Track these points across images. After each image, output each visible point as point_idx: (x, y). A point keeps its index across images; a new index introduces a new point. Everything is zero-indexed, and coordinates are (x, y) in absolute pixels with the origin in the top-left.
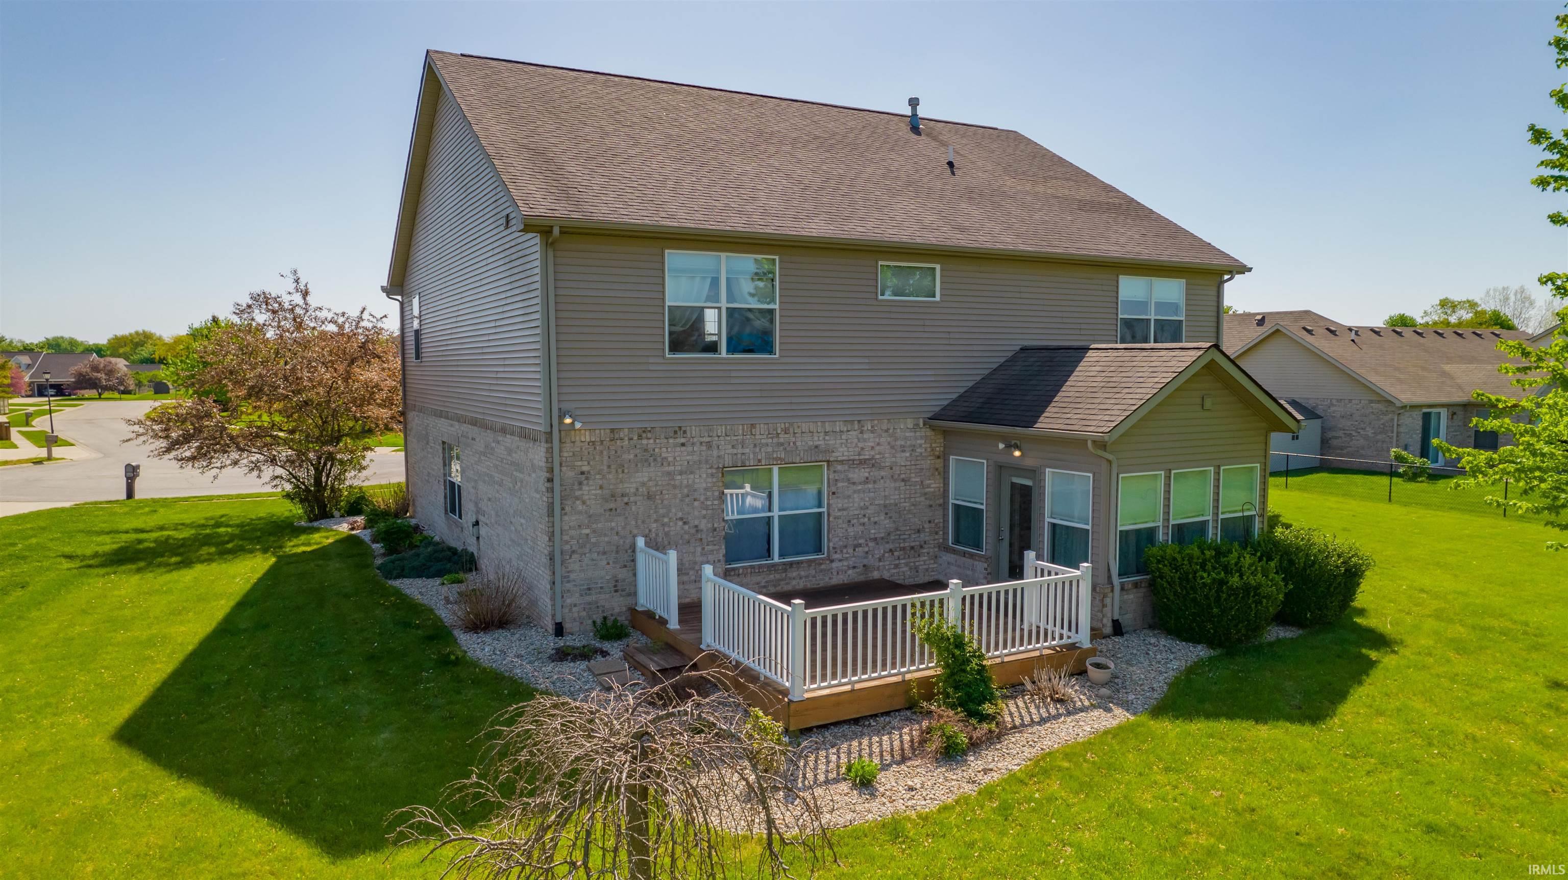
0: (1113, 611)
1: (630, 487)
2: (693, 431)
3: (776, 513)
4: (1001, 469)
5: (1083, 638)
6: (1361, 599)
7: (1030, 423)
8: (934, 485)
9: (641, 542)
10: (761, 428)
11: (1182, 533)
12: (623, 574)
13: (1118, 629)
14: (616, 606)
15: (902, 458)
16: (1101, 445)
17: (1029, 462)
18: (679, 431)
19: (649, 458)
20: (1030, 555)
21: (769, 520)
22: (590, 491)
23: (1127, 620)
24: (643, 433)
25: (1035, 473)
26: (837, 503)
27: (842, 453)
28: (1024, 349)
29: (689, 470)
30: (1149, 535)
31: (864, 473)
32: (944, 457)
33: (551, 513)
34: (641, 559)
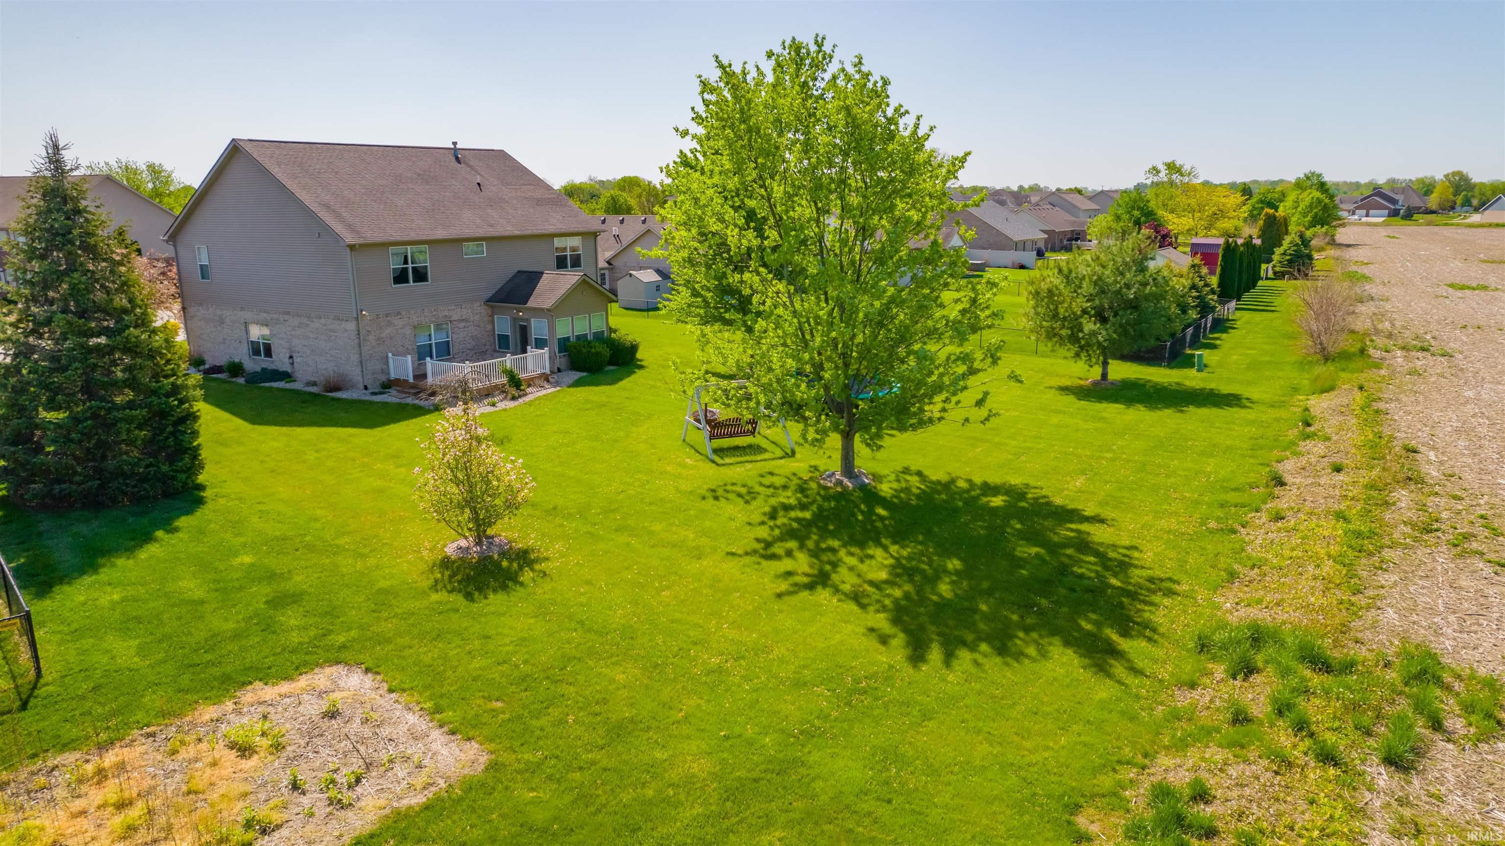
0: (557, 364)
1: (384, 335)
2: (403, 313)
3: (433, 342)
4: (515, 320)
5: (548, 371)
6: (639, 355)
7: (526, 303)
8: (489, 327)
9: (390, 355)
10: (426, 310)
11: (578, 337)
12: (385, 367)
13: (559, 370)
14: (383, 378)
15: (477, 317)
16: (548, 310)
17: (525, 317)
18: (399, 313)
19: (390, 324)
20: (529, 348)
21: (431, 345)
22: (371, 338)
23: (562, 367)
24: (387, 315)
25: (528, 321)
26: (455, 336)
27: (455, 317)
28: (519, 272)
29: (403, 327)
30: (568, 338)
31: (463, 324)
32: (492, 316)
33: (360, 346)
34: (391, 361)
